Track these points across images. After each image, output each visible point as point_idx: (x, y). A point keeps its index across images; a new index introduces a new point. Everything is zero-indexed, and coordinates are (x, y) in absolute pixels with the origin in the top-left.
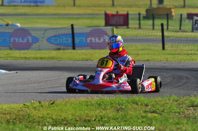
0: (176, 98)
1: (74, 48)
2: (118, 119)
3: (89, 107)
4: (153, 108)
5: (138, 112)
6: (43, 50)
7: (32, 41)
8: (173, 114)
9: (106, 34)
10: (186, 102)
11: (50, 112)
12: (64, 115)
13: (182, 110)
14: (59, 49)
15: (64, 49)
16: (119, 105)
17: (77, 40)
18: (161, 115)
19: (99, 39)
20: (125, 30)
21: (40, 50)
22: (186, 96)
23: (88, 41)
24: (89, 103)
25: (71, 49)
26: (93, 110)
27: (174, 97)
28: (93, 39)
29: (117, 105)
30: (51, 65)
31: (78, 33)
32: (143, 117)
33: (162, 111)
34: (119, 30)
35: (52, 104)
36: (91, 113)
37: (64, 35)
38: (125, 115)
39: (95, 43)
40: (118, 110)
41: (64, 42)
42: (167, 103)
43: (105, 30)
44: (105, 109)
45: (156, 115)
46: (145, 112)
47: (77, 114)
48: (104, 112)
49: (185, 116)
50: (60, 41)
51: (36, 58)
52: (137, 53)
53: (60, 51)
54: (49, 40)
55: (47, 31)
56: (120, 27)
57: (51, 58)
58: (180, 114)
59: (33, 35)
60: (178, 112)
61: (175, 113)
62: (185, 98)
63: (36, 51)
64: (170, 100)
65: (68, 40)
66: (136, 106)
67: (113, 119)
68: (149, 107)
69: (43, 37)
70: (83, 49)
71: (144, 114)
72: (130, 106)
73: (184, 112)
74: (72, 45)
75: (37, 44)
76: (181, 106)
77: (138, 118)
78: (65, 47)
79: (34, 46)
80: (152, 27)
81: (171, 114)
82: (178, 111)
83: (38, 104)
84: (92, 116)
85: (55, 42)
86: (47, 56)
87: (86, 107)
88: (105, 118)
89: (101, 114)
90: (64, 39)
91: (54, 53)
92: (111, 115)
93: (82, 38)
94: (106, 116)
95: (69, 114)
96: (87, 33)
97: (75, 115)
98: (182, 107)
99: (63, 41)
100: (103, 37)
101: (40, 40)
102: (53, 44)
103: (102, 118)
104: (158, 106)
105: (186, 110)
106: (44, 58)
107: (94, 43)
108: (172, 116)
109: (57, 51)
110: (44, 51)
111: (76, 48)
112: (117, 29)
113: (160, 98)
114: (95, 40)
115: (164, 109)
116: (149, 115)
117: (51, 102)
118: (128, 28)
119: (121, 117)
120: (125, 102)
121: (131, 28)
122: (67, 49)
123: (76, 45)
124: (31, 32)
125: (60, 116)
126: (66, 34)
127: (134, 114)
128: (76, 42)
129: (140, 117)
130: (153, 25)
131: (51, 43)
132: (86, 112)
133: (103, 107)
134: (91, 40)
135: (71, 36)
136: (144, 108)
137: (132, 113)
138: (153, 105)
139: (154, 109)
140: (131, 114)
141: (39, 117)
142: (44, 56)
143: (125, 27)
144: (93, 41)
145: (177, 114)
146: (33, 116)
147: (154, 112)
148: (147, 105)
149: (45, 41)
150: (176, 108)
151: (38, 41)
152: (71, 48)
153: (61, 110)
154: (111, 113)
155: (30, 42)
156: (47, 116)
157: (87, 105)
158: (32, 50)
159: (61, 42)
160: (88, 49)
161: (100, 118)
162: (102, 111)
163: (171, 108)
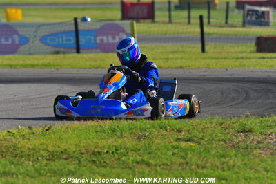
0: (220, 120)
1: (78, 51)
2: (139, 150)
3: (99, 134)
4: (187, 135)
5: (167, 140)
6: (34, 54)
7: (20, 42)
8: (217, 142)
9: (123, 31)
10: (234, 125)
11: (45, 142)
12: (64, 146)
13: (228, 136)
14: (57, 53)
15: (64, 53)
16: (141, 132)
17: (82, 40)
18: (199, 143)
19: (114, 38)
20: (150, 25)
21: (30, 54)
22: (234, 117)
23: (98, 41)
24: (99, 129)
25: (74, 53)
26: (105, 138)
27: (218, 119)
28: (105, 38)
29: (138, 131)
30: (47, 76)
31: (84, 30)
32: (174, 147)
33: (201, 139)
34: (142, 24)
35: (47, 130)
36: (102, 143)
37: (64, 32)
38: (149, 144)
39: (108, 44)
40: (139, 138)
41: (65, 42)
42: (208, 128)
43: (122, 26)
44: (122, 137)
45: (193, 145)
46: (178, 140)
47: (82, 145)
48: (120, 141)
49: (233, 145)
50: (59, 41)
51: (26, 66)
52: (166, 57)
53: (59, 55)
54: (43, 40)
55: (41, 27)
56: (142, 21)
57: (46, 66)
58: (226, 143)
59: (20, 33)
60: (223, 140)
61: (219, 140)
62: (233, 120)
63: (26, 56)
64: (211, 123)
65: (70, 40)
66: (164, 132)
67: (132, 150)
68: (183, 133)
69: (35, 37)
70: (91, 53)
71: (175, 144)
72: (156, 132)
73: (231, 140)
74: (75, 46)
75: (27, 46)
76: (227, 131)
77: (168, 150)
78: (66, 50)
79: (22, 48)
80: (187, 20)
81: (213, 142)
82: (223, 138)
83: (28, 130)
84: (104, 147)
85: (52, 43)
86: (41, 62)
87: (95, 134)
88: (121, 149)
89: (115, 144)
90: (64, 38)
91: (50, 59)
92: (129, 145)
93: (89, 37)
94: (123, 147)
95: (71, 144)
96: (96, 30)
97: (79, 146)
98: (229, 133)
99: (62, 41)
100: (118, 35)
101: (31, 40)
102: (49, 45)
103: (116, 150)
104: (195, 131)
105: (234, 137)
106: (37, 65)
107: (106, 44)
108: (214, 146)
109: (55, 56)
110: (36, 56)
111: (81, 51)
112: (139, 24)
113: (197, 120)
114: (108, 40)
115: (203, 136)
116: (183, 144)
117: (47, 128)
118: (154, 22)
119: (144, 148)
120: (149, 126)
121: (158, 22)
122: (68, 53)
123: (81, 47)
124: (18, 29)
125: (59, 147)
126: (68, 32)
127: (162, 144)
128: (80, 43)
129: (170, 148)
130: (189, 17)
131: (46, 44)
132: (95, 141)
133: (119, 133)
134: (102, 40)
135: (74, 34)
136: (176, 135)
137: (159, 142)
138: (188, 131)
139: (190, 136)
140: (159, 144)
141: (29, 148)
142: (36, 62)
143: (150, 21)
144: (105, 41)
145: (222, 143)
146: (21, 148)
147: (189, 140)
148: (179, 131)
149: (37, 42)
150: (219, 135)
151: (28, 41)
152: (75, 50)
153: (60, 139)
154: (130, 142)
155: (17, 42)
156: (40, 147)
157: (97, 132)
158: (19, 54)
159: (61, 42)
160: (99, 53)
161: (114, 150)
162: (117, 140)
163: (214, 135)
